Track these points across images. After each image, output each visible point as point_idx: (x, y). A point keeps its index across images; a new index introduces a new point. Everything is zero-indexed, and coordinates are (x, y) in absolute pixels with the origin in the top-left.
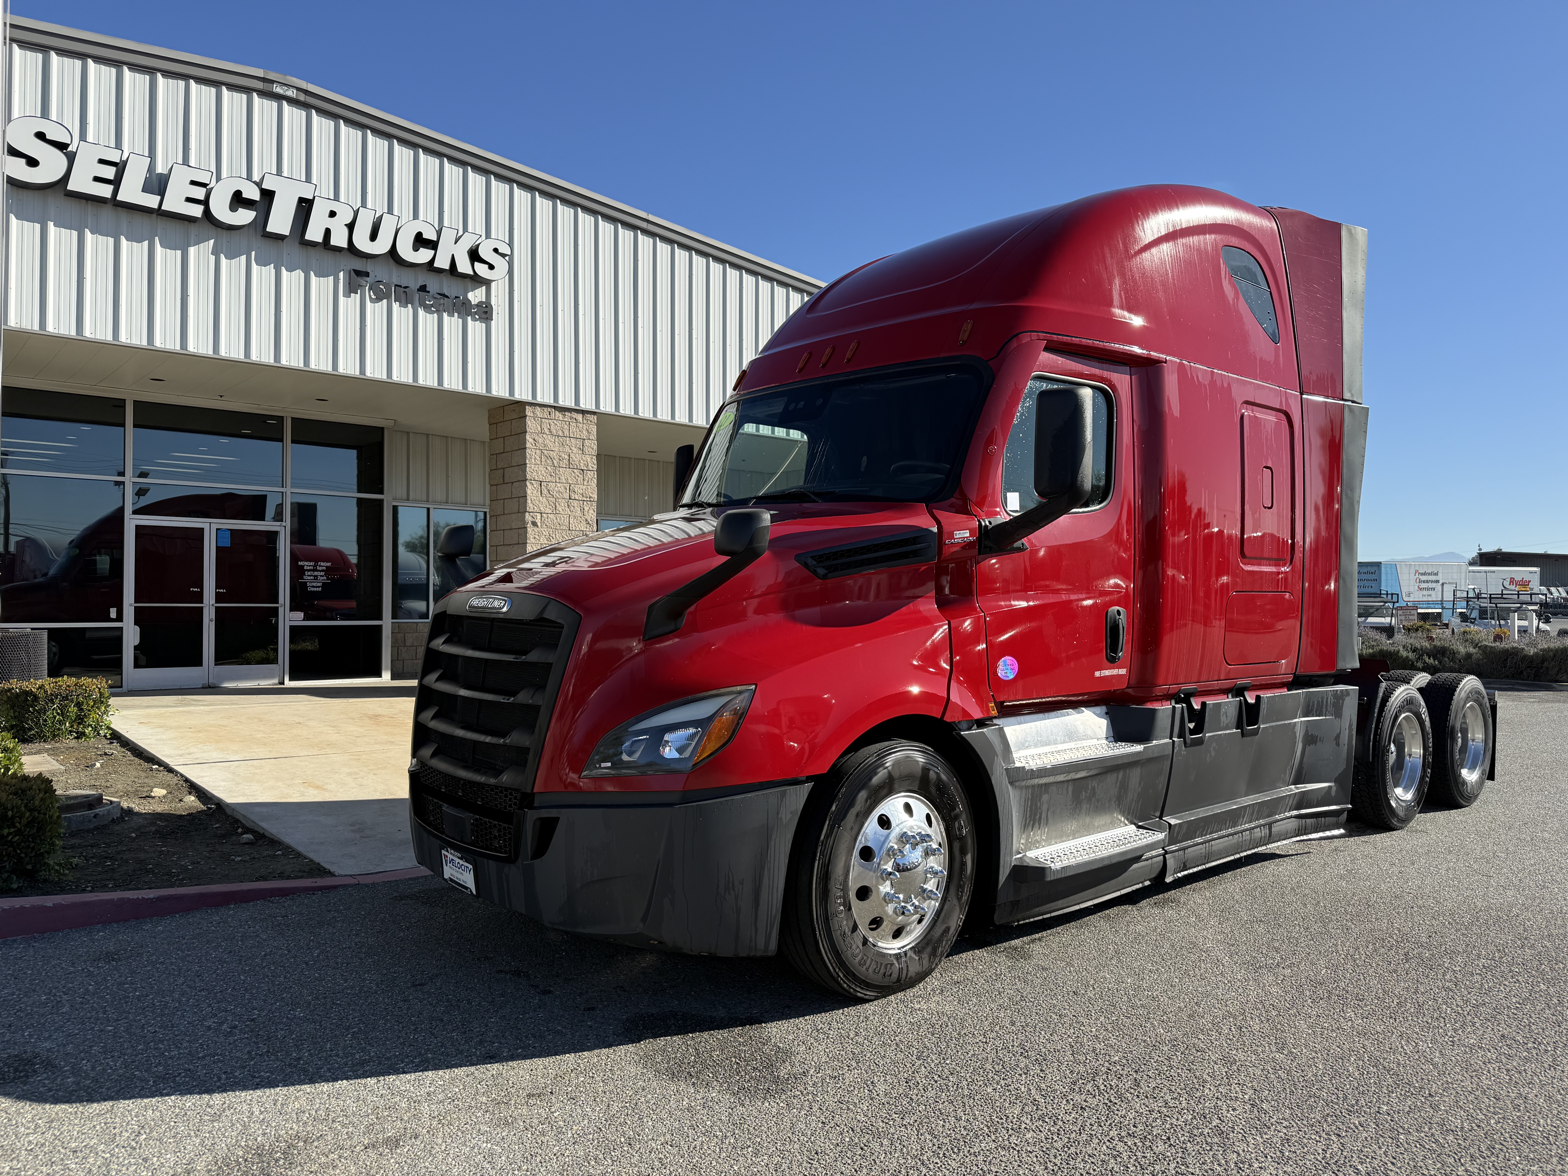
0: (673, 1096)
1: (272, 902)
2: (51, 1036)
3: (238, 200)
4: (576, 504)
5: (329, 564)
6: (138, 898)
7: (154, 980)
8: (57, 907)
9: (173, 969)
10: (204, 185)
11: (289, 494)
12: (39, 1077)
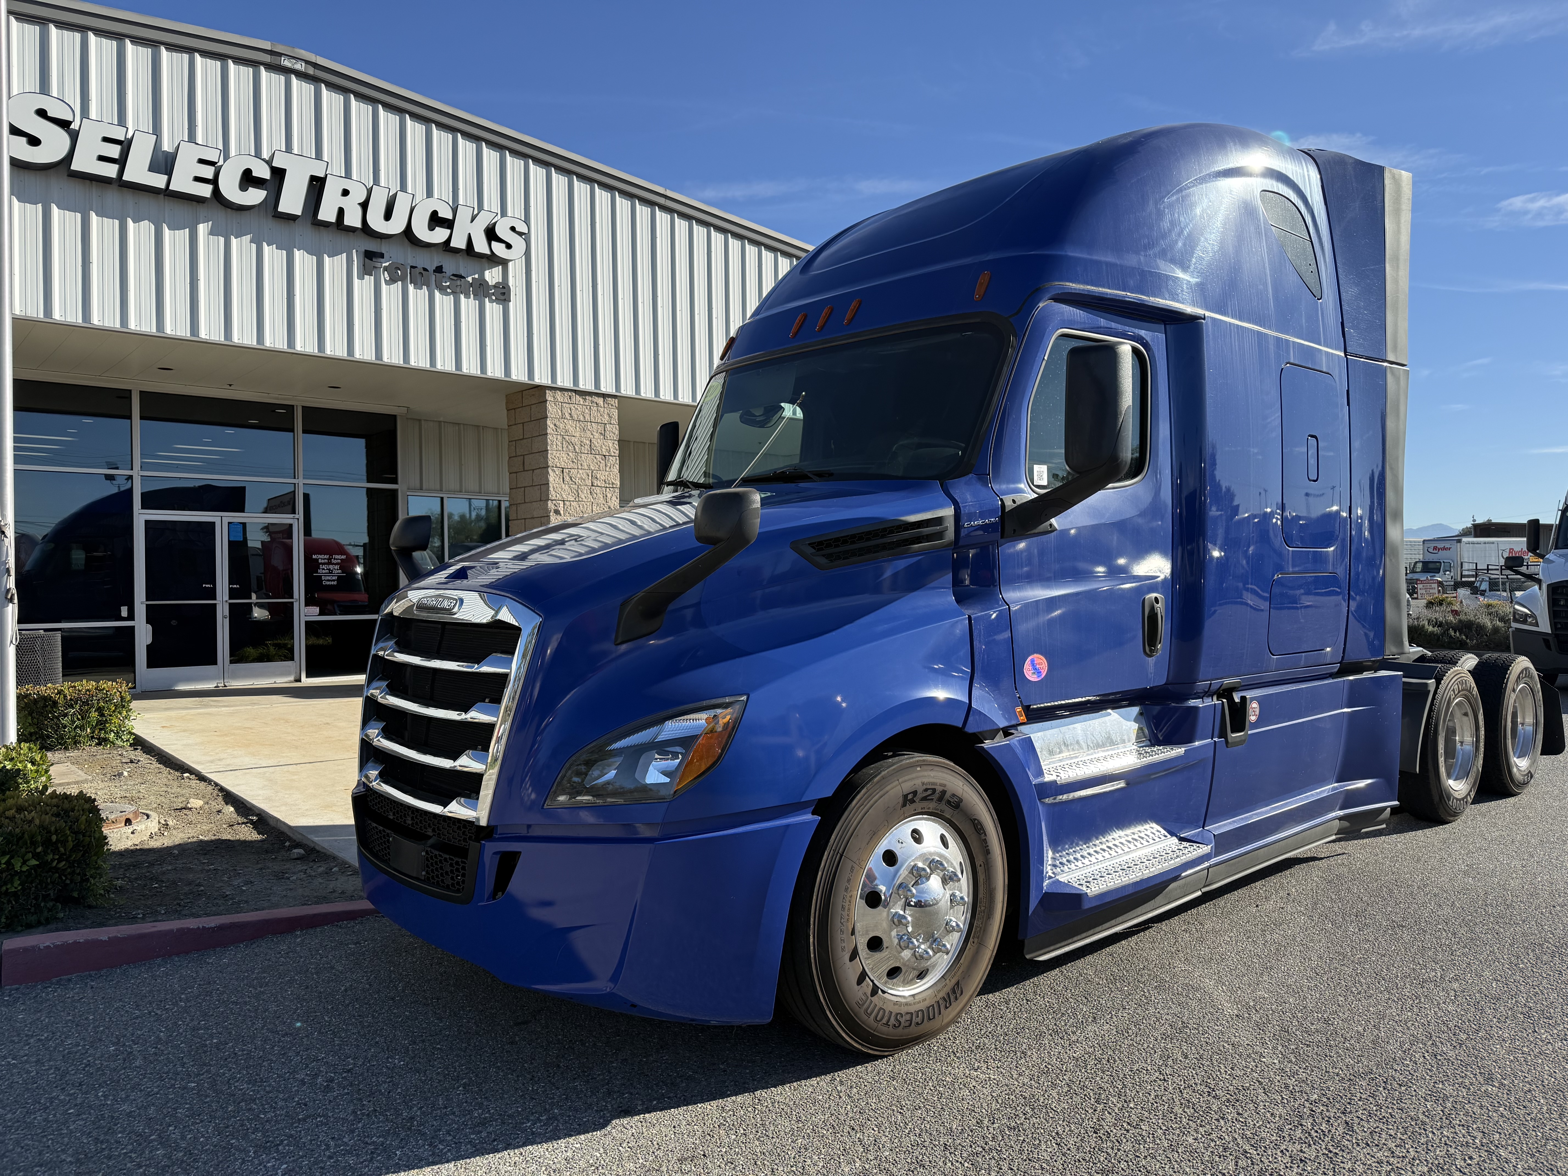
0: (842, 1157)
1: (341, 927)
2: (128, 1096)
3: (248, 180)
4: (598, 491)
5: (344, 557)
6: (199, 928)
7: (230, 1024)
8: (113, 941)
9: (249, 1010)
10: (212, 163)
11: (301, 485)
12: (123, 1149)
